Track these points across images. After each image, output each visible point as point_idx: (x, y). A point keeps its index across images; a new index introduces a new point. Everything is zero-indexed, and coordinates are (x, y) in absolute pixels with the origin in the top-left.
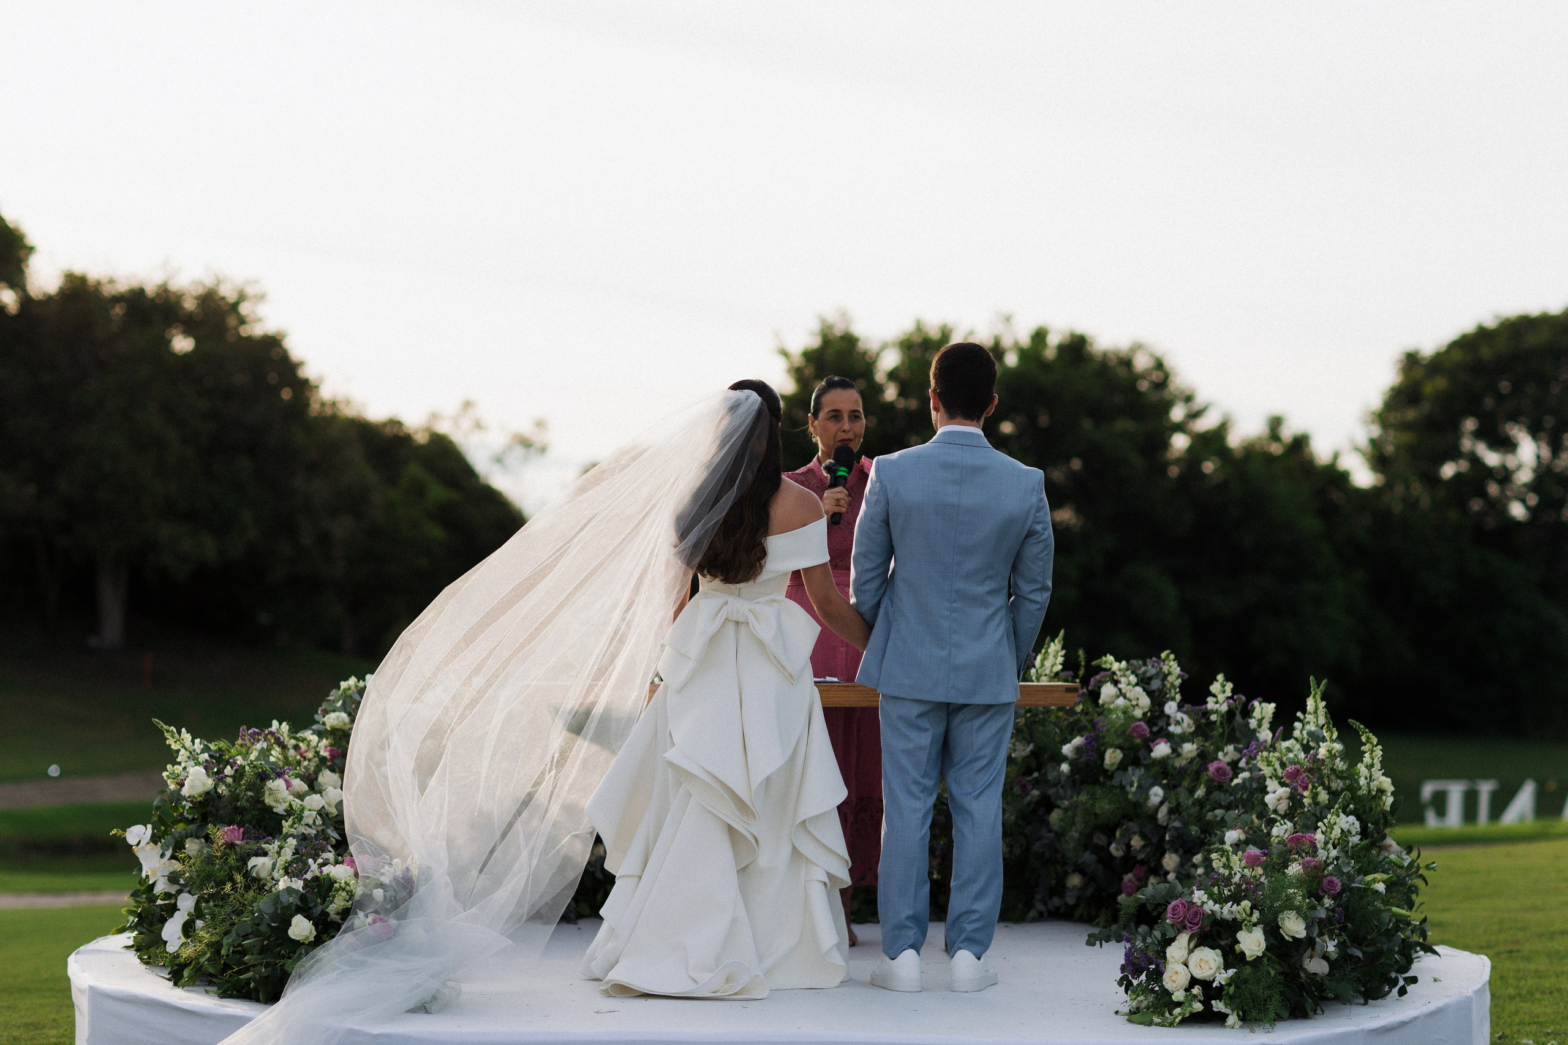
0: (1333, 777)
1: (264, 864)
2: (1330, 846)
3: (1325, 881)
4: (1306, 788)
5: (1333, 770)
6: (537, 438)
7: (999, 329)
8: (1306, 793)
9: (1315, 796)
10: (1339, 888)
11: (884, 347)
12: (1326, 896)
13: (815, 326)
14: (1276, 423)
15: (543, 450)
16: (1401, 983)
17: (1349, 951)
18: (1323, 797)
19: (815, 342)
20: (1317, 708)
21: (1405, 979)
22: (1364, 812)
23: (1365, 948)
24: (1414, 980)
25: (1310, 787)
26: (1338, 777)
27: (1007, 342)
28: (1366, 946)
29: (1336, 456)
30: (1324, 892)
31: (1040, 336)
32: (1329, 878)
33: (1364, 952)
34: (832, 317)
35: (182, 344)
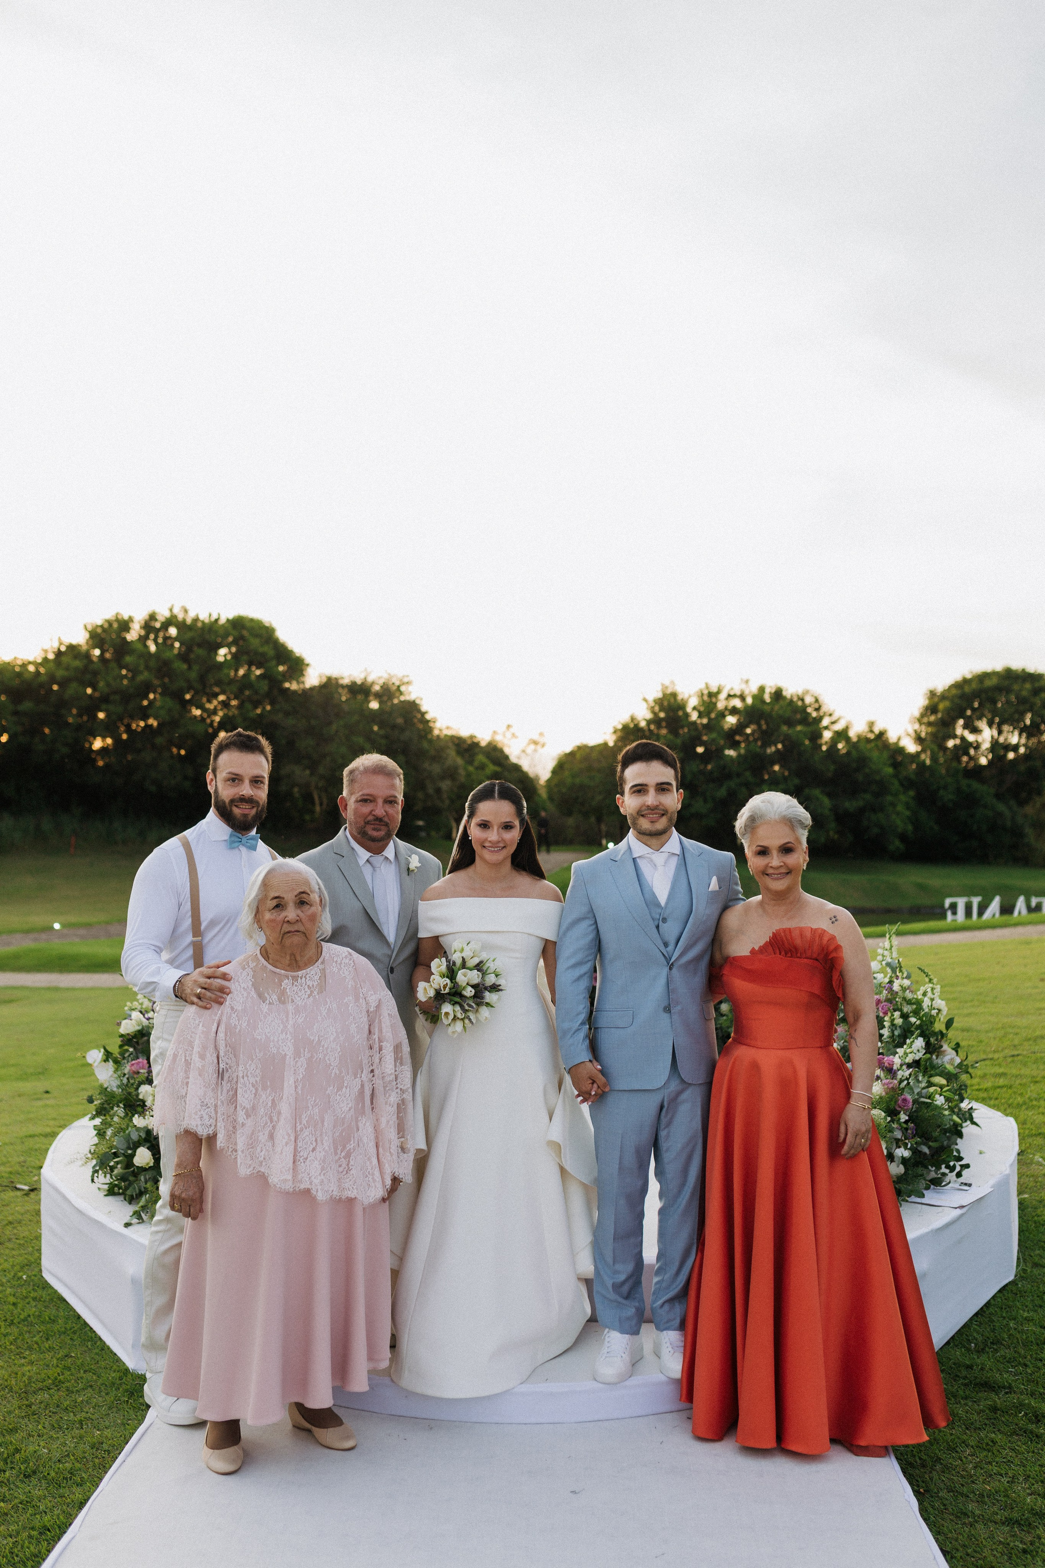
0: (905, 1004)
1: (146, 1092)
2: (904, 1067)
3: (900, 1098)
4: (886, 1013)
5: (904, 999)
6: (541, 740)
7: (743, 686)
8: (886, 1018)
9: (892, 1021)
10: (911, 1104)
11: (690, 696)
12: (902, 1113)
13: (659, 688)
14: (871, 725)
15: (543, 745)
16: (958, 1169)
17: (919, 1149)
18: (899, 1021)
19: (660, 695)
20: (891, 947)
21: (961, 1165)
22: (927, 1029)
23: (931, 1144)
24: (967, 1166)
25: (889, 1014)
26: (908, 1004)
27: (747, 692)
28: (932, 1142)
29: (899, 739)
30: (900, 1107)
31: (762, 689)
32: (903, 1097)
33: (929, 1147)
34: (667, 683)
35: (374, 705)
